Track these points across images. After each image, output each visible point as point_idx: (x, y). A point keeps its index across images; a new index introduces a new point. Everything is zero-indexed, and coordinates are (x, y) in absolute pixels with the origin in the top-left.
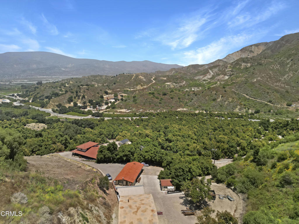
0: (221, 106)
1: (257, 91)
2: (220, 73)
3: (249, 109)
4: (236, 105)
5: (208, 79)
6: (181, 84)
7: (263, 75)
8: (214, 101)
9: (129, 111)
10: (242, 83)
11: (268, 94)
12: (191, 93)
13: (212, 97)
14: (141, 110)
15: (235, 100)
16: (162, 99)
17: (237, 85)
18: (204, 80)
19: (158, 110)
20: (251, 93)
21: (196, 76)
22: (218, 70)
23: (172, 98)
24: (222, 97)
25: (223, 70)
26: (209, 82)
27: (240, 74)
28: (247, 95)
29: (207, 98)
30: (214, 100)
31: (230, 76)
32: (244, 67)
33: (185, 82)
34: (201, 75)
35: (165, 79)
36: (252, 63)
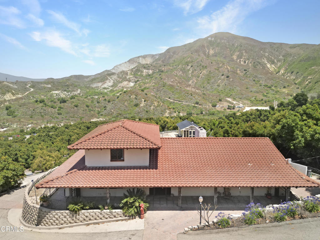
0: (147, 112)
1: (180, 93)
2: (121, 80)
3: (179, 113)
4: (165, 110)
5: (109, 86)
6: (75, 93)
7: (172, 80)
8: (137, 107)
9: (5, 129)
10: (160, 86)
11: (191, 96)
12: (101, 99)
13: (132, 102)
14: (30, 126)
15: (161, 104)
16: (61, 108)
17: (154, 88)
18: (105, 88)
19: (61, 123)
20: (173, 96)
21: (92, 83)
22: (118, 78)
23: (76, 106)
24: (145, 101)
25: (124, 76)
26: (111, 90)
27: (147, 81)
28: (169, 98)
29: (126, 104)
30: (136, 105)
31: (136, 82)
32: (146, 74)
33: (79, 90)
34: (99, 82)
35: (49, 86)
36: (153, 70)
